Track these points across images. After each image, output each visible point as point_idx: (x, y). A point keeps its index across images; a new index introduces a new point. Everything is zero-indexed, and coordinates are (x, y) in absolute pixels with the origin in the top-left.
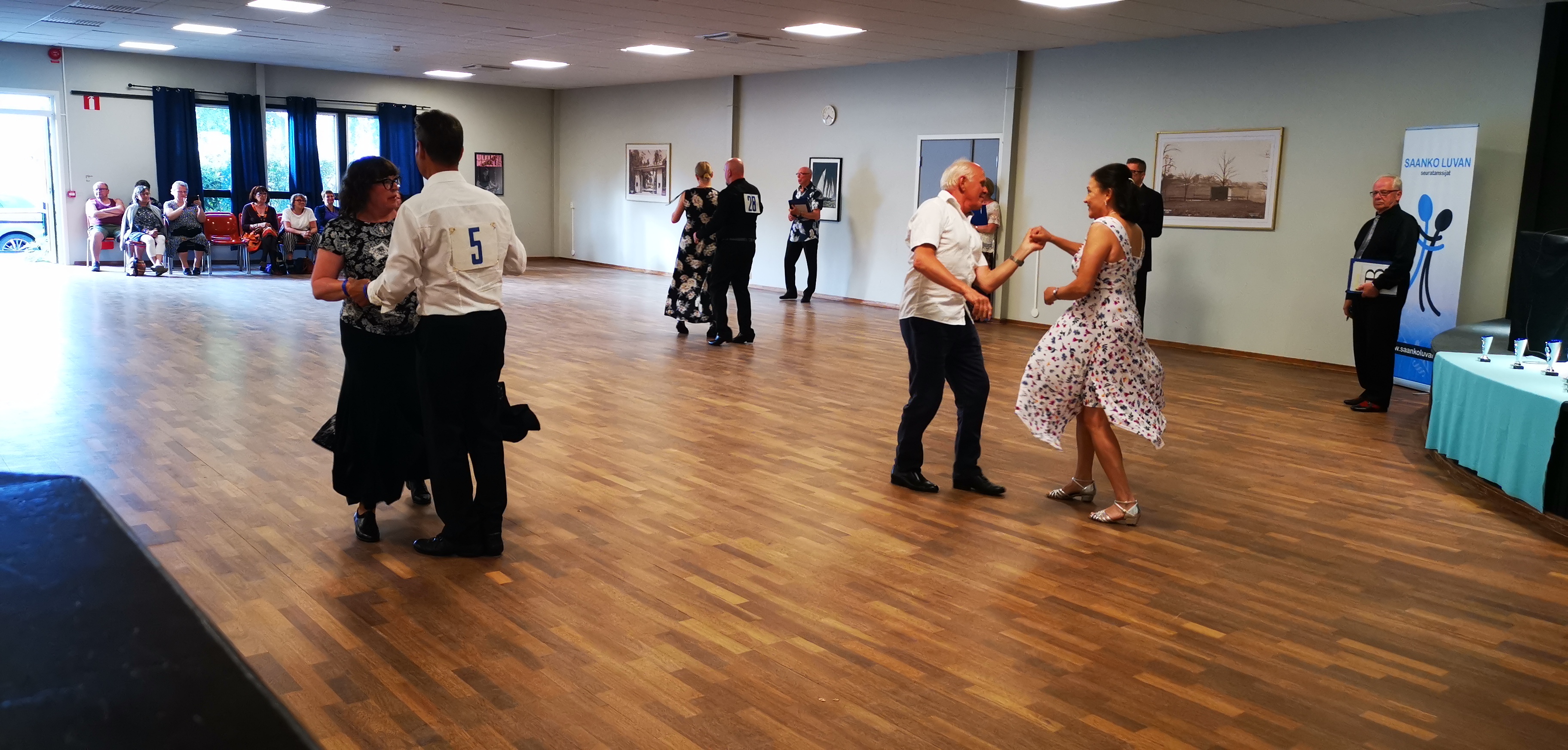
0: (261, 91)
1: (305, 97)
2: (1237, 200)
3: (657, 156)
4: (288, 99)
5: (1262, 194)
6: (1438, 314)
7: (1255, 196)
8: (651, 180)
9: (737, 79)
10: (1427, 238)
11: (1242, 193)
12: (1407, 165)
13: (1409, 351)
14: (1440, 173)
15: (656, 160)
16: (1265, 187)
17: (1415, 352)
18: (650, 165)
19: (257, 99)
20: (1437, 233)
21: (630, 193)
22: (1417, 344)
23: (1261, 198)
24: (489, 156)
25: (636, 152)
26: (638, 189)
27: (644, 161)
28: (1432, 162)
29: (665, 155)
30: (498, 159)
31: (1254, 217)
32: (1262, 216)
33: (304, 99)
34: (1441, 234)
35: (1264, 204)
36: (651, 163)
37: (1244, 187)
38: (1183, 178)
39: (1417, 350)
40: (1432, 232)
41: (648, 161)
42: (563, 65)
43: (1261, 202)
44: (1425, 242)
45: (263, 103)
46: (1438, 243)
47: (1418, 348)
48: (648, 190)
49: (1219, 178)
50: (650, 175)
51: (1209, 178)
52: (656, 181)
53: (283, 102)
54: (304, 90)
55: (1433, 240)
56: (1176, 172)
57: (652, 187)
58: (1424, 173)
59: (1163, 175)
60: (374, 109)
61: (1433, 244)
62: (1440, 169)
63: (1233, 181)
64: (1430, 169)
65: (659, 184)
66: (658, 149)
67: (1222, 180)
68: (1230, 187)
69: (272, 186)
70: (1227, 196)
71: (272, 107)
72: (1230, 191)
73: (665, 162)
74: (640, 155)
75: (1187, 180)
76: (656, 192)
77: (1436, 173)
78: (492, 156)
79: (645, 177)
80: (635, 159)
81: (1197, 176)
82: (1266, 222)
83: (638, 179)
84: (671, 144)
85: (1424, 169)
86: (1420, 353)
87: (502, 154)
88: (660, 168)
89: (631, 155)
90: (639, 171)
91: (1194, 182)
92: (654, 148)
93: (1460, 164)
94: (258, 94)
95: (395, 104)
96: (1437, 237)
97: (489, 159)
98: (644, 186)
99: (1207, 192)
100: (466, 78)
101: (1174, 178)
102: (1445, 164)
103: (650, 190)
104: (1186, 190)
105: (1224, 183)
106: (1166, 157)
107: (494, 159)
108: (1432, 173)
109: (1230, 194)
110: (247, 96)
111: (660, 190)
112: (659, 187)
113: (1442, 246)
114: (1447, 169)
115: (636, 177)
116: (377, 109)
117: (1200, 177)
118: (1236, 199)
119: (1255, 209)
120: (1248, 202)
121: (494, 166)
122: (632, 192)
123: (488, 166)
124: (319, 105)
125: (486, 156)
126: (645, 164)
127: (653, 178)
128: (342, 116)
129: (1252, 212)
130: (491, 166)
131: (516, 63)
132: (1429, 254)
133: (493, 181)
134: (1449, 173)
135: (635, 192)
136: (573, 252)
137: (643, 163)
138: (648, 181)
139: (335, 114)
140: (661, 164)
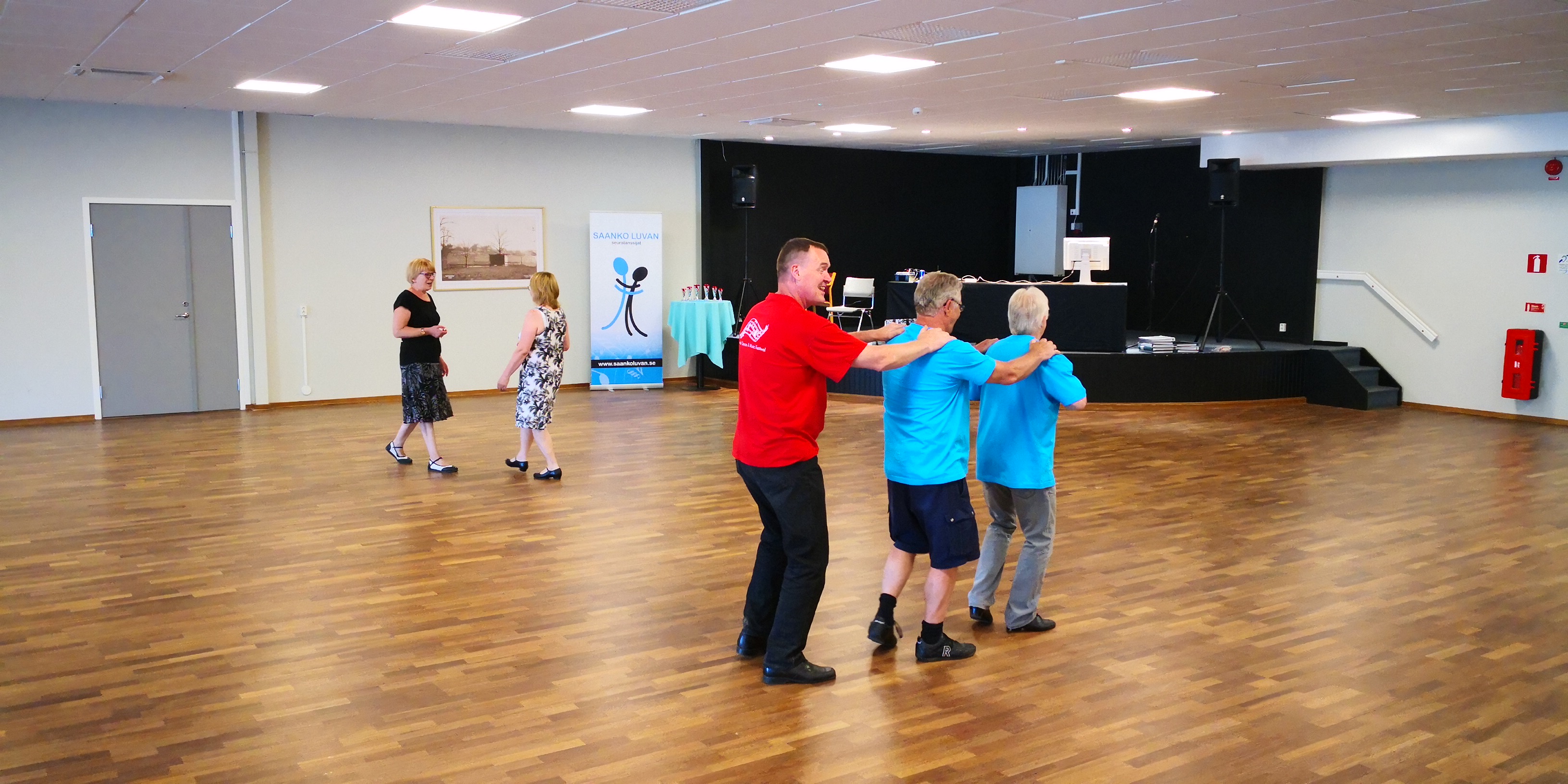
6: (643, 335)
10: (625, 286)
12: (595, 237)
13: (622, 364)
17: (628, 364)
20: (635, 283)
22: (630, 357)
28: (624, 236)
34: (638, 283)
38: (461, 247)
40: (630, 282)
44: (625, 290)
46: (636, 289)
47: (630, 361)
51: (486, 248)
55: (633, 288)
58: (615, 243)
61: (633, 290)
62: (630, 240)
63: (507, 250)
64: (622, 240)
72: (506, 257)
75: (466, 249)
77: (628, 243)
85: (614, 240)
86: (634, 363)
91: (473, 251)
93: (649, 238)
96: (635, 286)
99: (486, 259)
102: (635, 236)
104: (467, 257)
108: (623, 243)
109: (507, 260)
113: (642, 291)
114: (638, 241)
118: (512, 264)
132: (630, 297)
134: (641, 244)
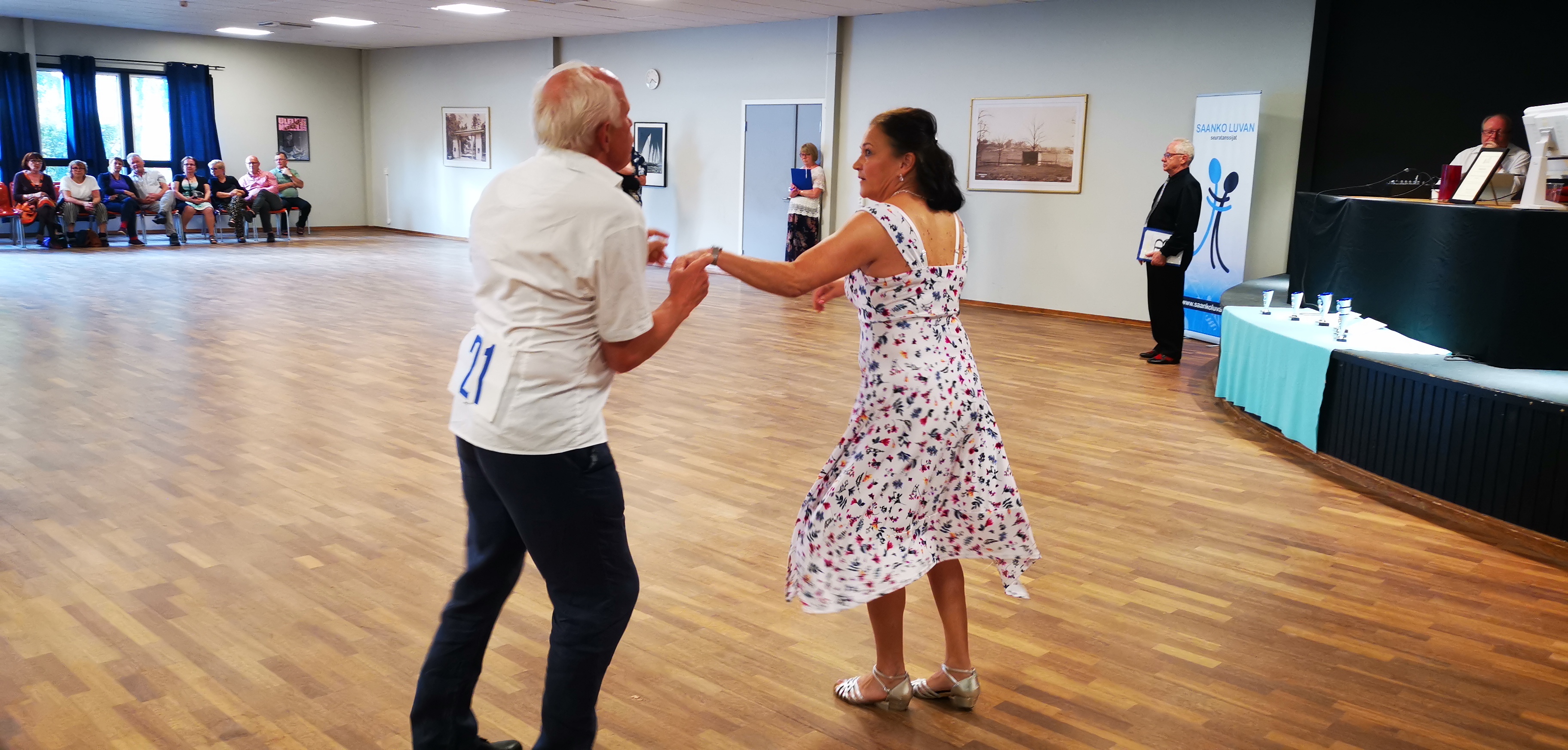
0: (30, 49)
1: (82, 55)
2: (1047, 165)
3: (475, 120)
4: (62, 57)
5: (1069, 158)
6: (1227, 270)
7: (1062, 161)
8: (469, 146)
9: (557, 41)
11: (1050, 158)
12: (1198, 130)
13: (1202, 306)
14: (1228, 138)
15: (474, 125)
16: (1071, 152)
17: (1207, 307)
18: (468, 130)
19: (27, 55)
21: (448, 158)
22: (1209, 299)
23: (1067, 163)
24: (292, 120)
25: (453, 116)
26: (456, 154)
27: (462, 125)
28: (1220, 128)
29: (484, 119)
30: (303, 123)
31: (1062, 181)
32: (1069, 180)
33: (80, 57)
35: (1071, 168)
36: (470, 128)
37: (1053, 152)
38: (996, 143)
39: (1209, 305)
41: (466, 125)
42: (371, 23)
43: (1068, 166)
45: (33, 61)
47: (1210, 303)
48: (466, 155)
49: (1029, 144)
50: (469, 140)
51: (1020, 144)
52: (475, 146)
53: (57, 61)
54: (81, 49)
56: (990, 138)
57: (471, 152)
58: (1213, 138)
59: (979, 140)
60: (161, 69)
62: (1228, 134)
63: (1042, 147)
64: (1219, 134)
65: (479, 149)
66: (476, 113)
67: (1033, 145)
68: (1041, 152)
69: (47, 152)
70: (1037, 161)
71: (42, 66)
72: (1040, 156)
73: (483, 127)
74: (457, 119)
75: (1000, 146)
76: (475, 158)
77: (1224, 138)
78: (296, 120)
79: (463, 142)
80: (451, 122)
81: (1010, 141)
82: (1073, 186)
83: (455, 143)
84: (489, 108)
85: (1213, 134)
86: (1212, 308)
87: (306, 118)
88: (478, 133)
89: (447, 118)
90: (457, 135)
91: (1007, 147)
92: (471, 112)
93: (1245, 129)
94: (26, 52)
95: (185, 64)
97: (293, 122)
98: (463, 151)
99: (1019, 157)
100: (264, 36)
101: (988, 144)
102: (1232, 129)
103: (468, 155)
104: (1000, 155)
105: (1034, 148)
106: (981, 123)
107: (298, 123)
108: (1220, 138)
109: (1040, 157)
110: (15, 54)
111: (479, 155)
112: (479, 152)
114: (1234, 134)
115: (454, 141)
116: (164, 69)
117: (1012, 142)
118: (1046, 163)
119: (1062, 173)
120: (1056, 166)
121: (298, 130)
122: (450, 157)
123: (291, 130)
124: (98, 64)
125: (289, 119)
126: (463, 129)
127: (472, 143)
128: (125, 76)
129: (1060, 176)
130: (295, 130)
131: (317, 20)
133: (298, 145)
134: (1235, 138)
135: (453, 158)
136: (389, 221)
137: (461, 127)
138: (467, 146)
139: (117, 74)
140: (481, 129)
